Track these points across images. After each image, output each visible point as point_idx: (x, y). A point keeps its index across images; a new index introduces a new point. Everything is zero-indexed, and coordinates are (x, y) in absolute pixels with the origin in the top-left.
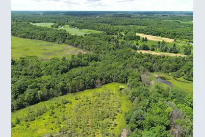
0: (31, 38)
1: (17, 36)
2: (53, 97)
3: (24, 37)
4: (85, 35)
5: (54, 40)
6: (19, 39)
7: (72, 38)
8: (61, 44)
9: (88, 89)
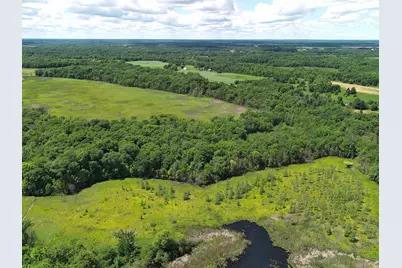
0: (144, 87)
1: (116, 83)
2: (247, 171)
3: (131, 85)
4: (237, 83)
5: (187, 91)
6: (122, 87)
7: (217, 86)
8: (201, 97)
9: (294, 163)
